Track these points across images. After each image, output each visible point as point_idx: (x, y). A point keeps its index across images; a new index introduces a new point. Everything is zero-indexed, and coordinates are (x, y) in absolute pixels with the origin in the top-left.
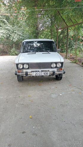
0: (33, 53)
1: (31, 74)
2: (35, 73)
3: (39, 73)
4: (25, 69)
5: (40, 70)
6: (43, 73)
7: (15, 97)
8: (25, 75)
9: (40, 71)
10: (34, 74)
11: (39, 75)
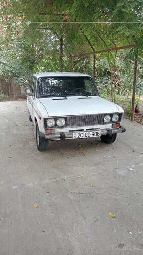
0: (62, 98)
1: (71, 135)
2: (77, 133)
3: (84, 133)
4: (59, 127)
5: (85, 128)
6: (91, 132)
7: (54, 180)
8: (60, 139)
9: (85, 130)
10: (76, 136)
11: (84, 137)
